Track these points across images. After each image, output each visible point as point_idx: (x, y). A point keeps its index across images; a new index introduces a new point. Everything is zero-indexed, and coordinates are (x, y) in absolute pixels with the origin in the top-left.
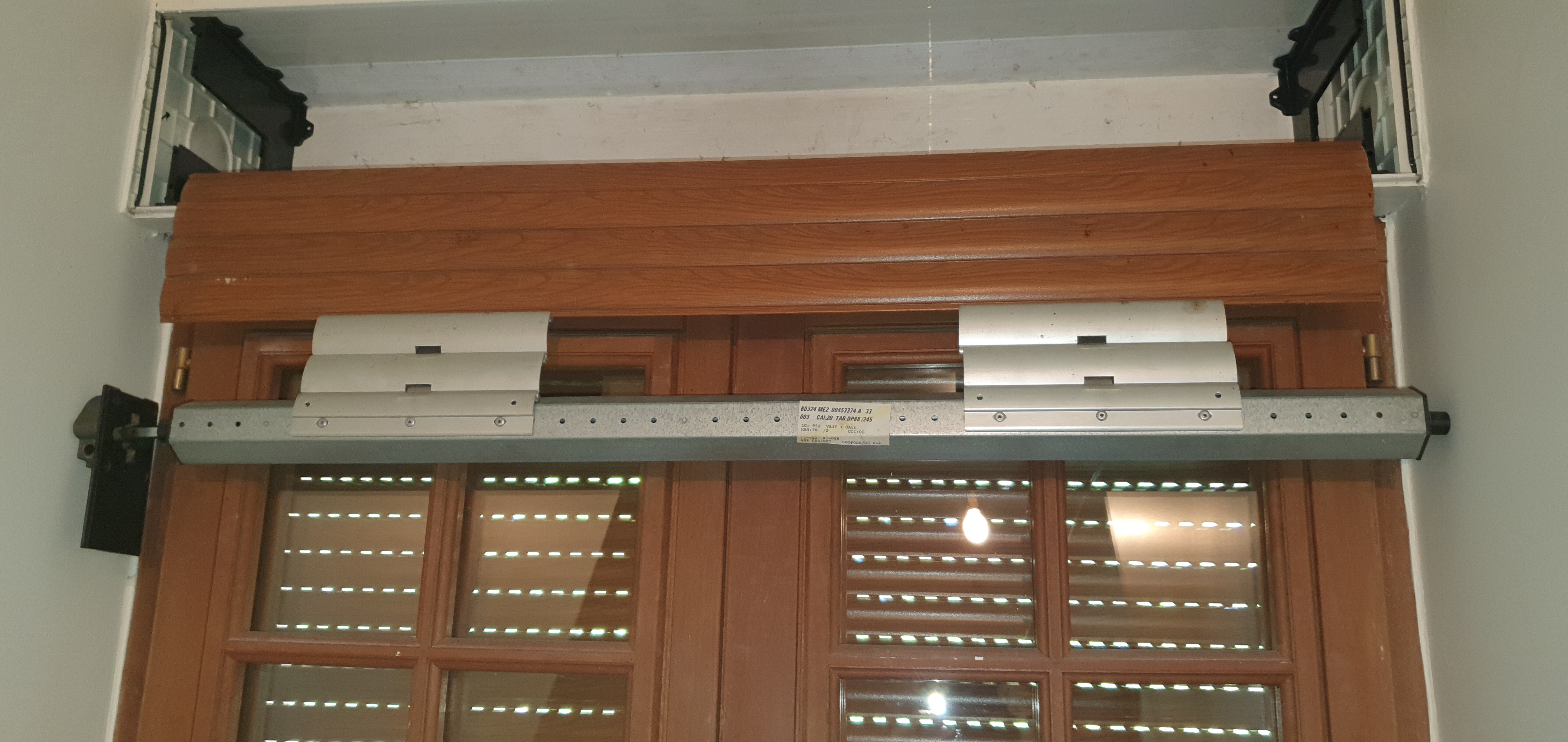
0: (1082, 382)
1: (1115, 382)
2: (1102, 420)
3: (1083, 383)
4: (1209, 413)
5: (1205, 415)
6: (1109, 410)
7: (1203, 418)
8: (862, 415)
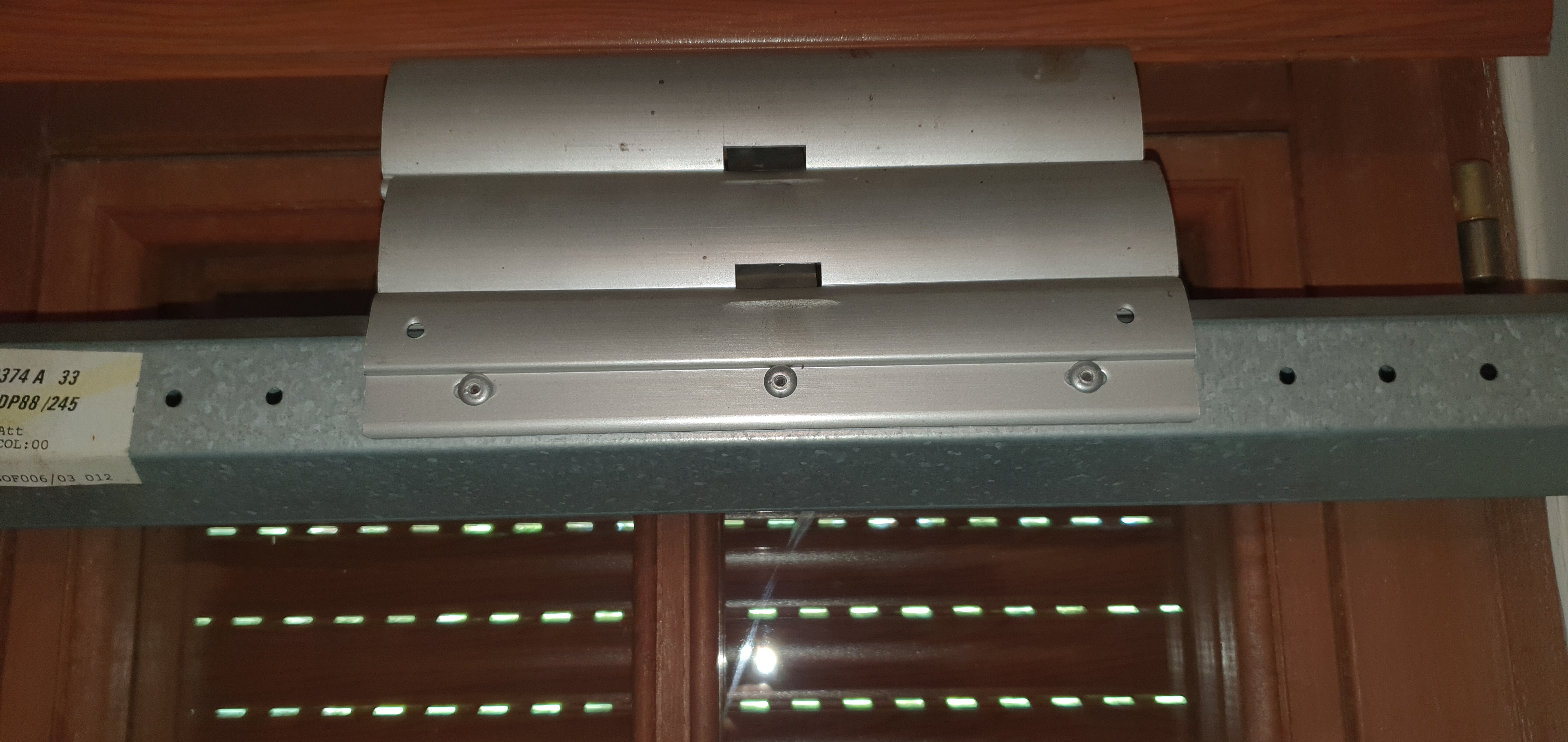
0: (729, 282)
1: (825, 282)
2: (781, 396)
3: (732, 284)
4: (1097, 368)
5: (1087, 377)
6: (803, 365)
7: (1079, 386)
8: (48, 390)
